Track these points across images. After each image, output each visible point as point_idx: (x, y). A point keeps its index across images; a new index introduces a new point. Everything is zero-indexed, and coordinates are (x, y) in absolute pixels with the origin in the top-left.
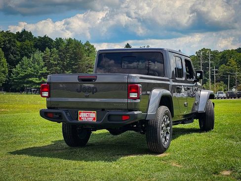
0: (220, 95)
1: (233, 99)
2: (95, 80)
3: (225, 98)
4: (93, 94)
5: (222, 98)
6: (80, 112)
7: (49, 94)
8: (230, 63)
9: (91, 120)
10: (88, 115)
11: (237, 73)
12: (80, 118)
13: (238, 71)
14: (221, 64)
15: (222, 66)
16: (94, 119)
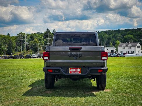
0: (34, 56)
1: (40, 58)
2: (81, 49)
3: (36, 58)
4: (79, 57)
5: (34, 58)
6: (70, 69)
7: (49, 58)
8: (35, 40)
9: (77, 73)
10: (75, 70)
11: (39, 45)
12: (71, 72)
13: (39, 44)
14: (30, 40)
15: (31, 42)
16: (80, 72)
